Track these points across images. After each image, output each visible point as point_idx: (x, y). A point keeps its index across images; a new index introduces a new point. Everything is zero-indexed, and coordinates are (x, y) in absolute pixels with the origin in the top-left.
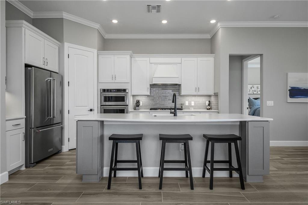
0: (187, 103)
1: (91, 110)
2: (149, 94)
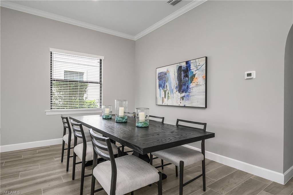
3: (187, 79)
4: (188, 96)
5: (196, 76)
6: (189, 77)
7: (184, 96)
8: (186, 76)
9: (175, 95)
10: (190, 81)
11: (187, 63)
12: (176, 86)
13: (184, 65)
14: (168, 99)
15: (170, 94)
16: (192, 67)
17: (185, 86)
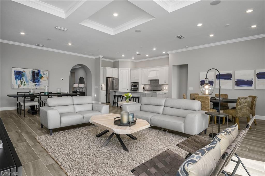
0: (164, 88)
1: (127, 90)
2: (150, 84)
3: (38, 77)
4: (38, 84)
5: (43, 77)
6: (40, 76)
7: (37, 84)
8: (38, 76)
9: (30, 83)
10: (40, 78)
11: (38, 70)
12: (30, 79)
13: (36, 71)
14: (24, 85)
15: (25, 83)
16: (41, 73)
17: (37, 80)
